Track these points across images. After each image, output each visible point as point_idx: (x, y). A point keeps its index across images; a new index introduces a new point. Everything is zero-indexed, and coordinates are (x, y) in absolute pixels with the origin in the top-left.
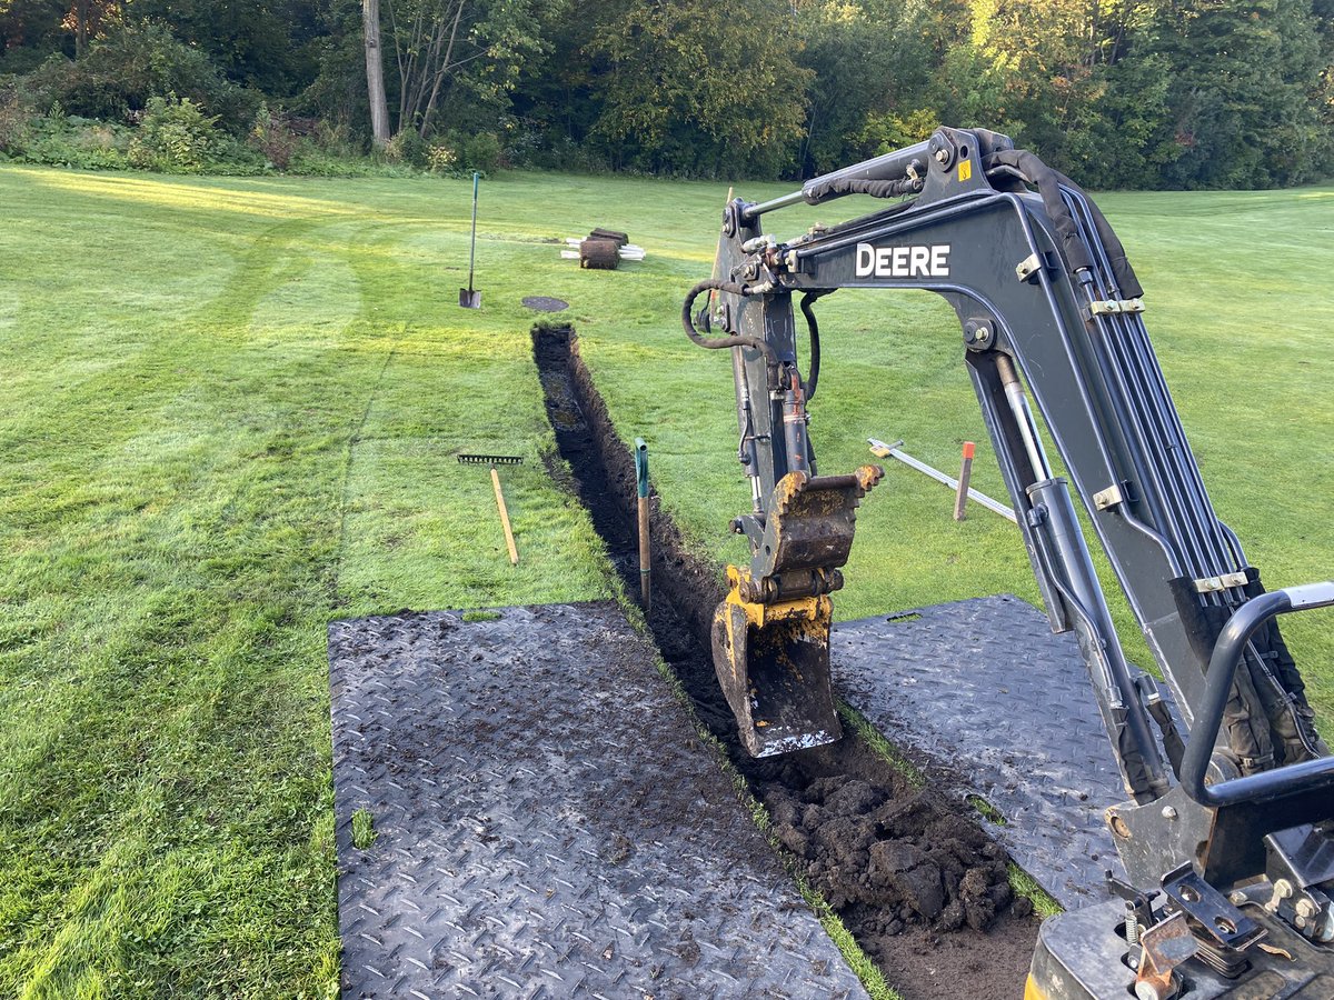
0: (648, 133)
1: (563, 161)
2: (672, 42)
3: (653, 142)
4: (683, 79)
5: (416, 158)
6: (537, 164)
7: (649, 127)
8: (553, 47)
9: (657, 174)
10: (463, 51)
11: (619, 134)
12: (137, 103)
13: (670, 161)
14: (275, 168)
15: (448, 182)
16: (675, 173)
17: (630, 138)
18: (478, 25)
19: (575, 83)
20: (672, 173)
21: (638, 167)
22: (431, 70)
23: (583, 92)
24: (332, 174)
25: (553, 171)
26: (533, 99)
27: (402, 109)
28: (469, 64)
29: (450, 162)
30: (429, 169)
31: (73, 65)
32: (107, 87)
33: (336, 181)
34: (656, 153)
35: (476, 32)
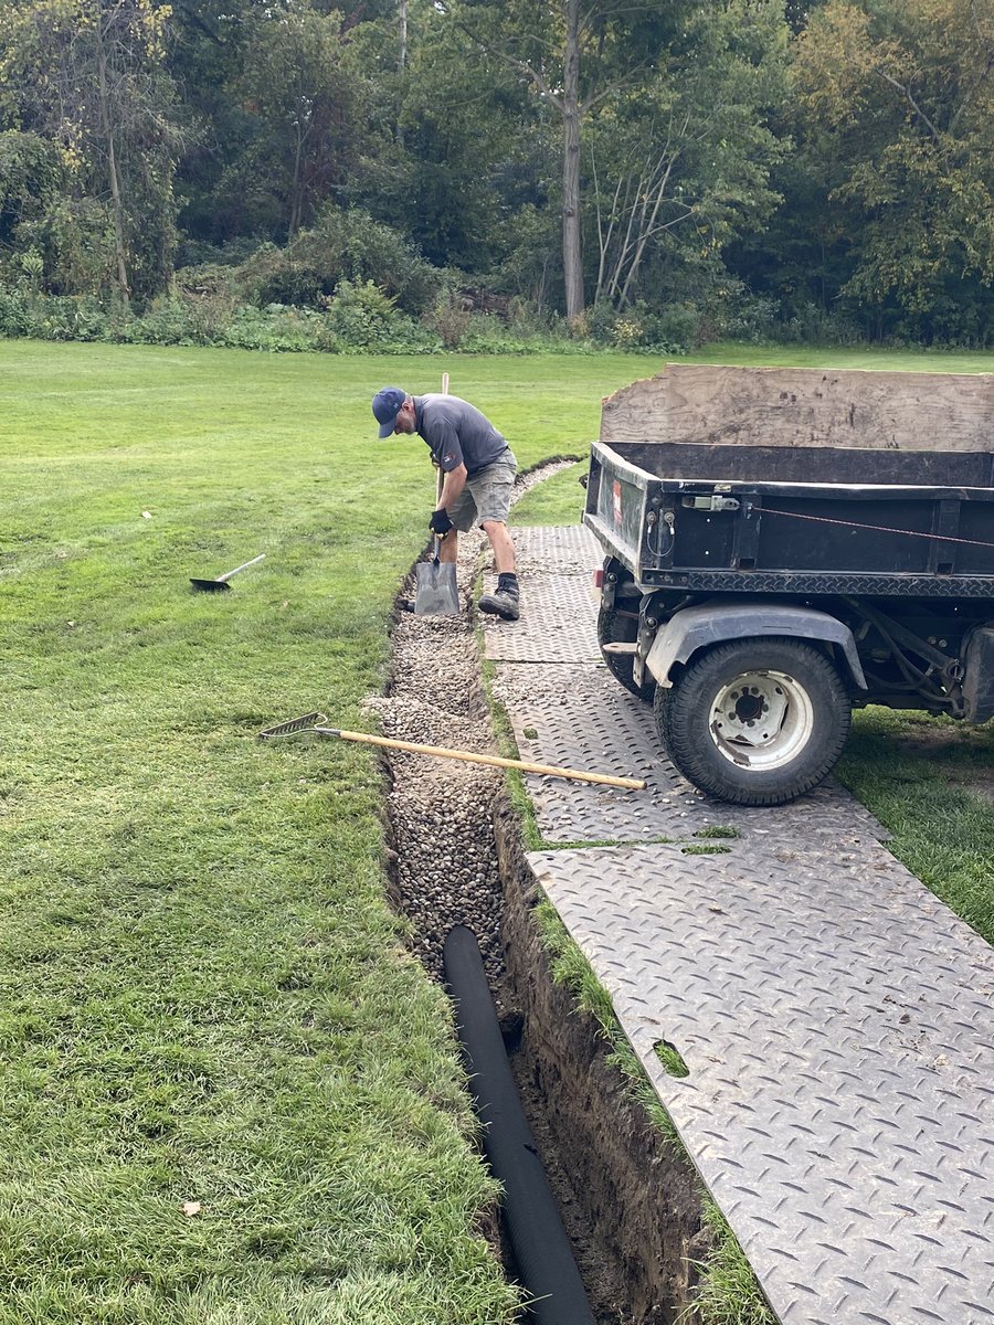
0: (914, 294)
1: (803, 333)
2: (944, 180)
3: (919, 304)
4: (959, 223)
5: (601, 333)
6: (770, 337)
7: (914, 287)
8: (779, 196)
9: (929, 344)
10: (669, 213)
11: (875, 296)
12: (328, 290)
13: (945, 326)
14: (446, 347)
15: (632, 358)
16: (953, 342)
17: (891, 300)
18: (684, 182)
19: (830, 238)
20: (948, 342)
21: (902, 336)
22: (635, 236)
23: (842, 246)
24: (503, 351)
25: (791, 345)
26: (780, 259)
27: (600, 281)
28: (677, 226)
29: (635, 336)
30: (615, 345)
31: (280, 254)
32: (305, 273)
33: (505, 357)
34: (925, 319)
35: (681, 189)
